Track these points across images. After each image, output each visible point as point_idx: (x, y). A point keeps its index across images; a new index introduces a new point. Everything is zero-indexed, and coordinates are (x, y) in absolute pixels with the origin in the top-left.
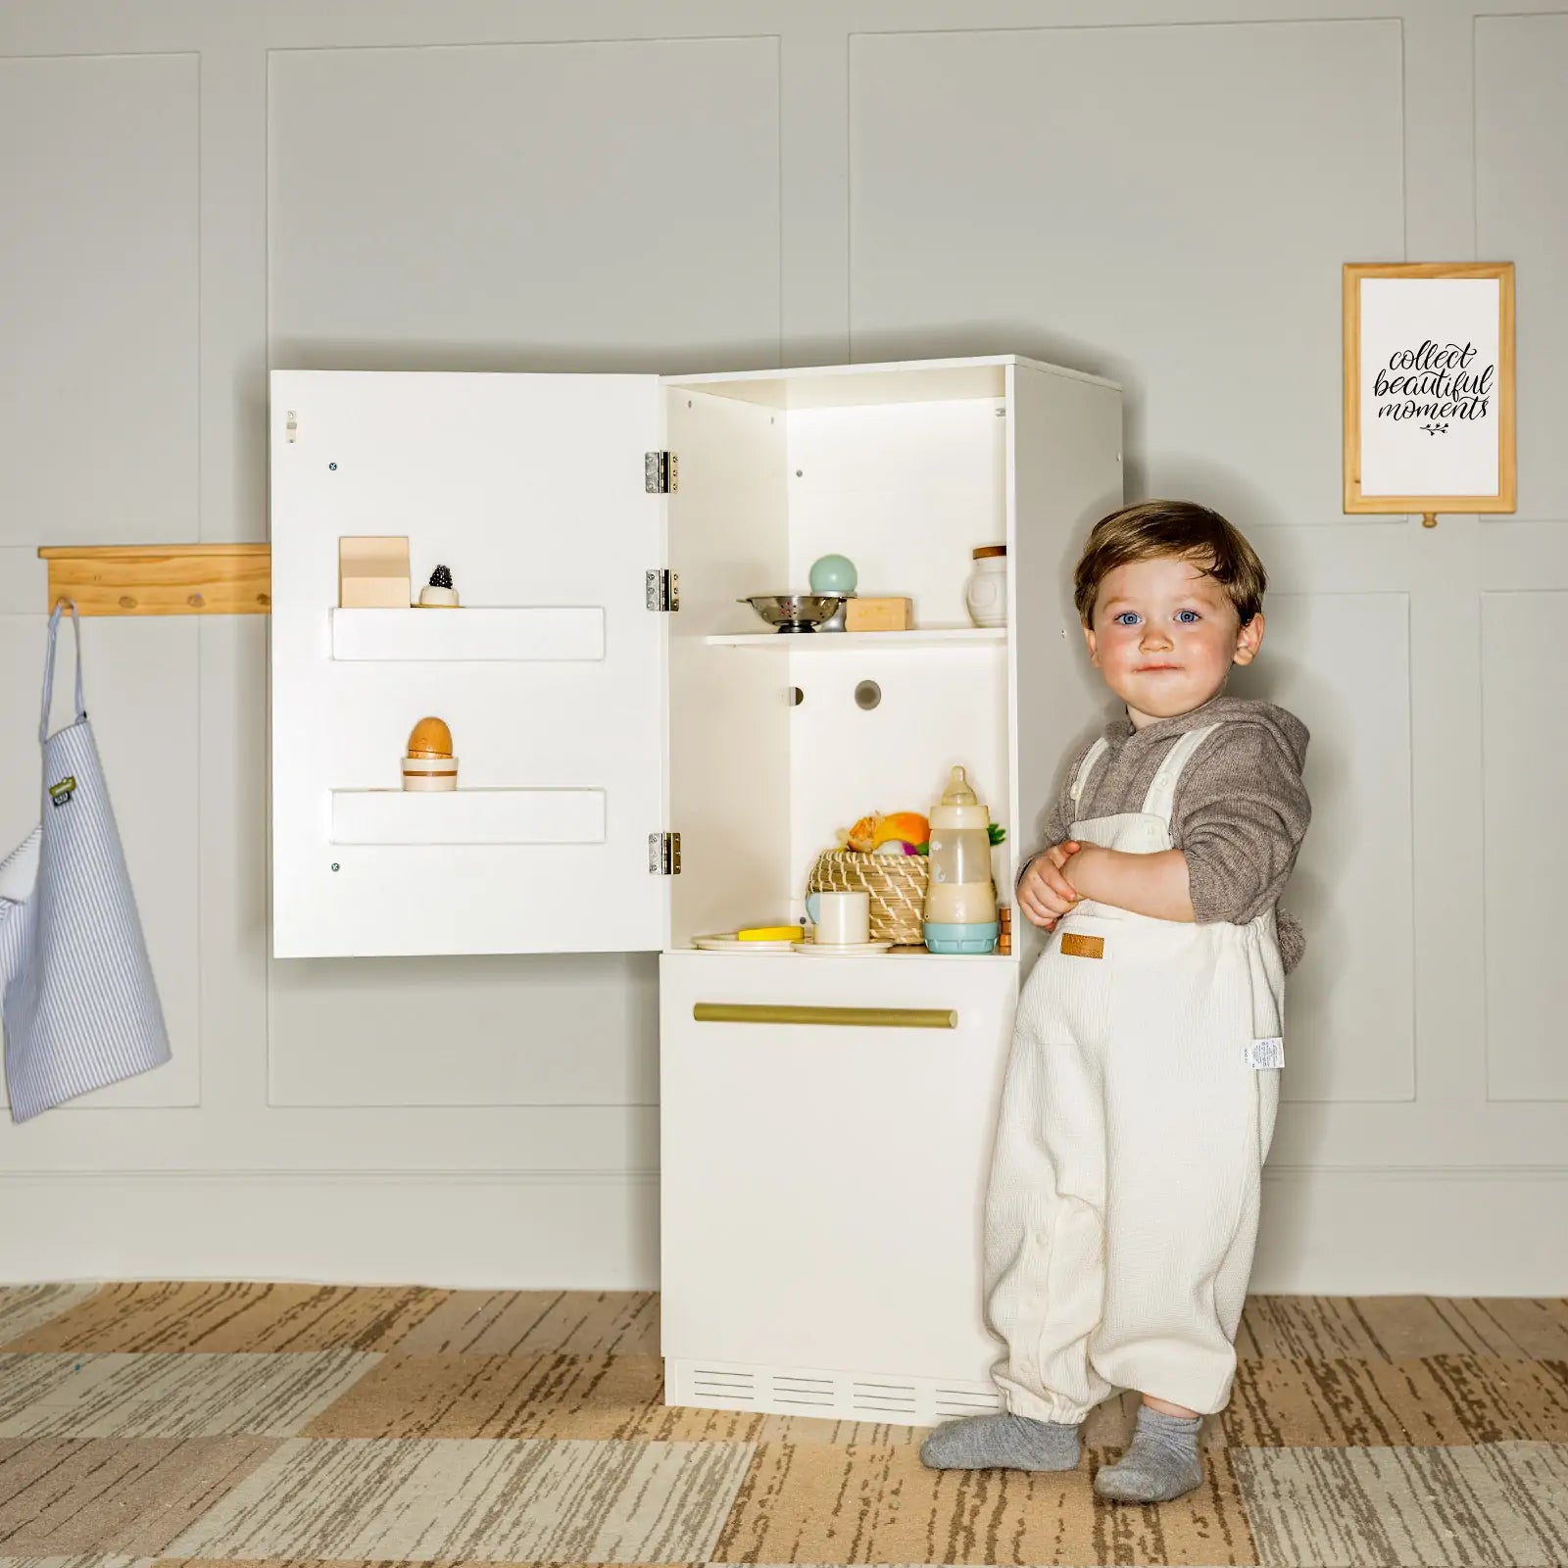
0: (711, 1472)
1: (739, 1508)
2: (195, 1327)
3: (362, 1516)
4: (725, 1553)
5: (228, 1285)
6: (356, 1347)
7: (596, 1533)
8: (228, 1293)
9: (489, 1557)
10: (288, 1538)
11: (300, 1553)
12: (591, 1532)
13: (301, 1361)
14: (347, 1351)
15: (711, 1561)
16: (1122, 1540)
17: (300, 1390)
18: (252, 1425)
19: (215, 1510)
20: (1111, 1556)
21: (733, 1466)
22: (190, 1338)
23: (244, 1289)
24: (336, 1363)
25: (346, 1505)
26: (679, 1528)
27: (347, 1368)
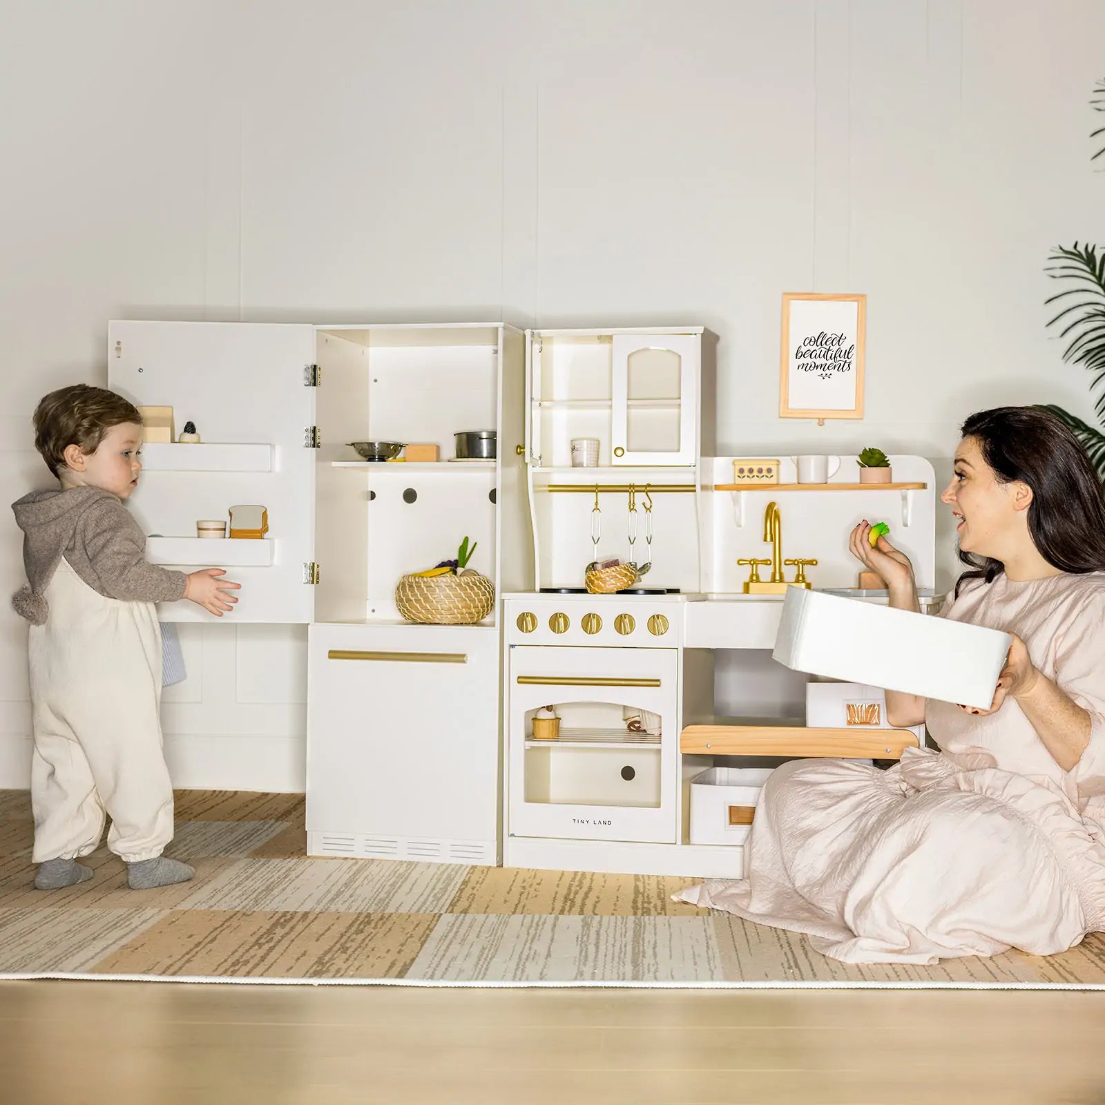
0: (449, 876)
1: (461, 890)
2: (197, 809)
3: (276, 892)
4: (453, 909)
5: (215, 791)
6: (277, 820)
7: (390, 900)
8: (215, 795)
9: (337, 910)
10: (238, 901)
11: (244, 908)
12: (387, 900)
13: (249, 825)
14: (273, 821)
15: (446, 912)
16: (646, 905)
17: (248, 838)
18: (223, 853)
19: (202, 890)
20: (640, 912)
21: (460, 872)
22: (194, 815)
23: (222, 793)
24: (267, 826)
25: (267, 887)
26: (431, 899)
27: (272, 829)
